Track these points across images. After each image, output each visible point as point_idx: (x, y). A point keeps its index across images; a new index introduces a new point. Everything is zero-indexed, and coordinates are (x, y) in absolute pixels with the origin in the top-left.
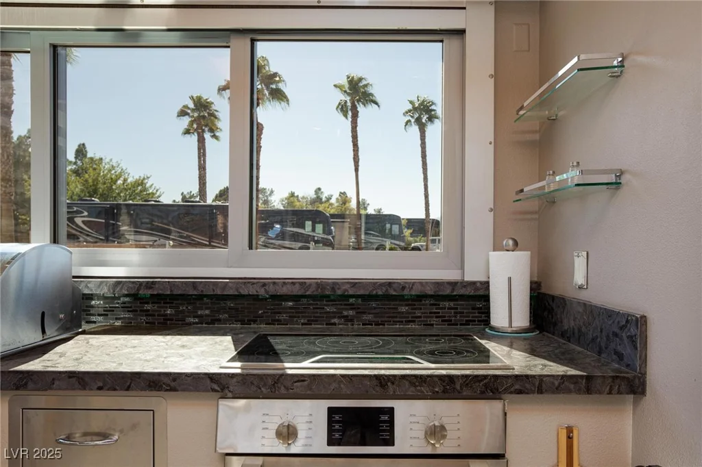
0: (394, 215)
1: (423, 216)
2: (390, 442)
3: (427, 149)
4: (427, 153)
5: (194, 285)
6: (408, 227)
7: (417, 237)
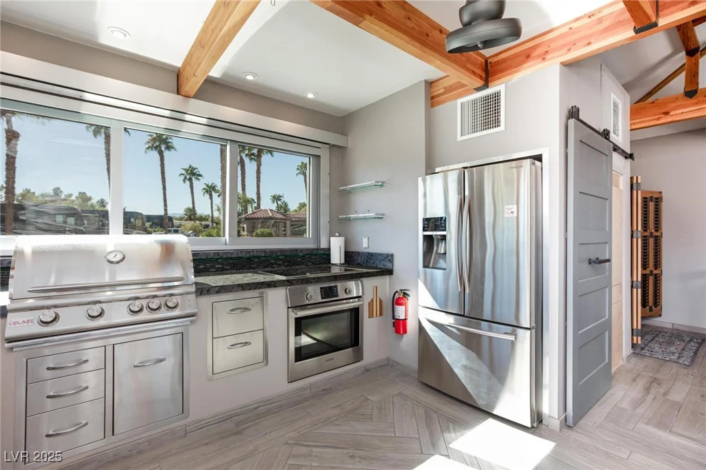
0: (137, 213)
1: (162, 213)
2: (337, 296)
3: (166, 168)
4: (166, 171)
5: (218, 254)
6: (148, 221)
7: (156, 228)
